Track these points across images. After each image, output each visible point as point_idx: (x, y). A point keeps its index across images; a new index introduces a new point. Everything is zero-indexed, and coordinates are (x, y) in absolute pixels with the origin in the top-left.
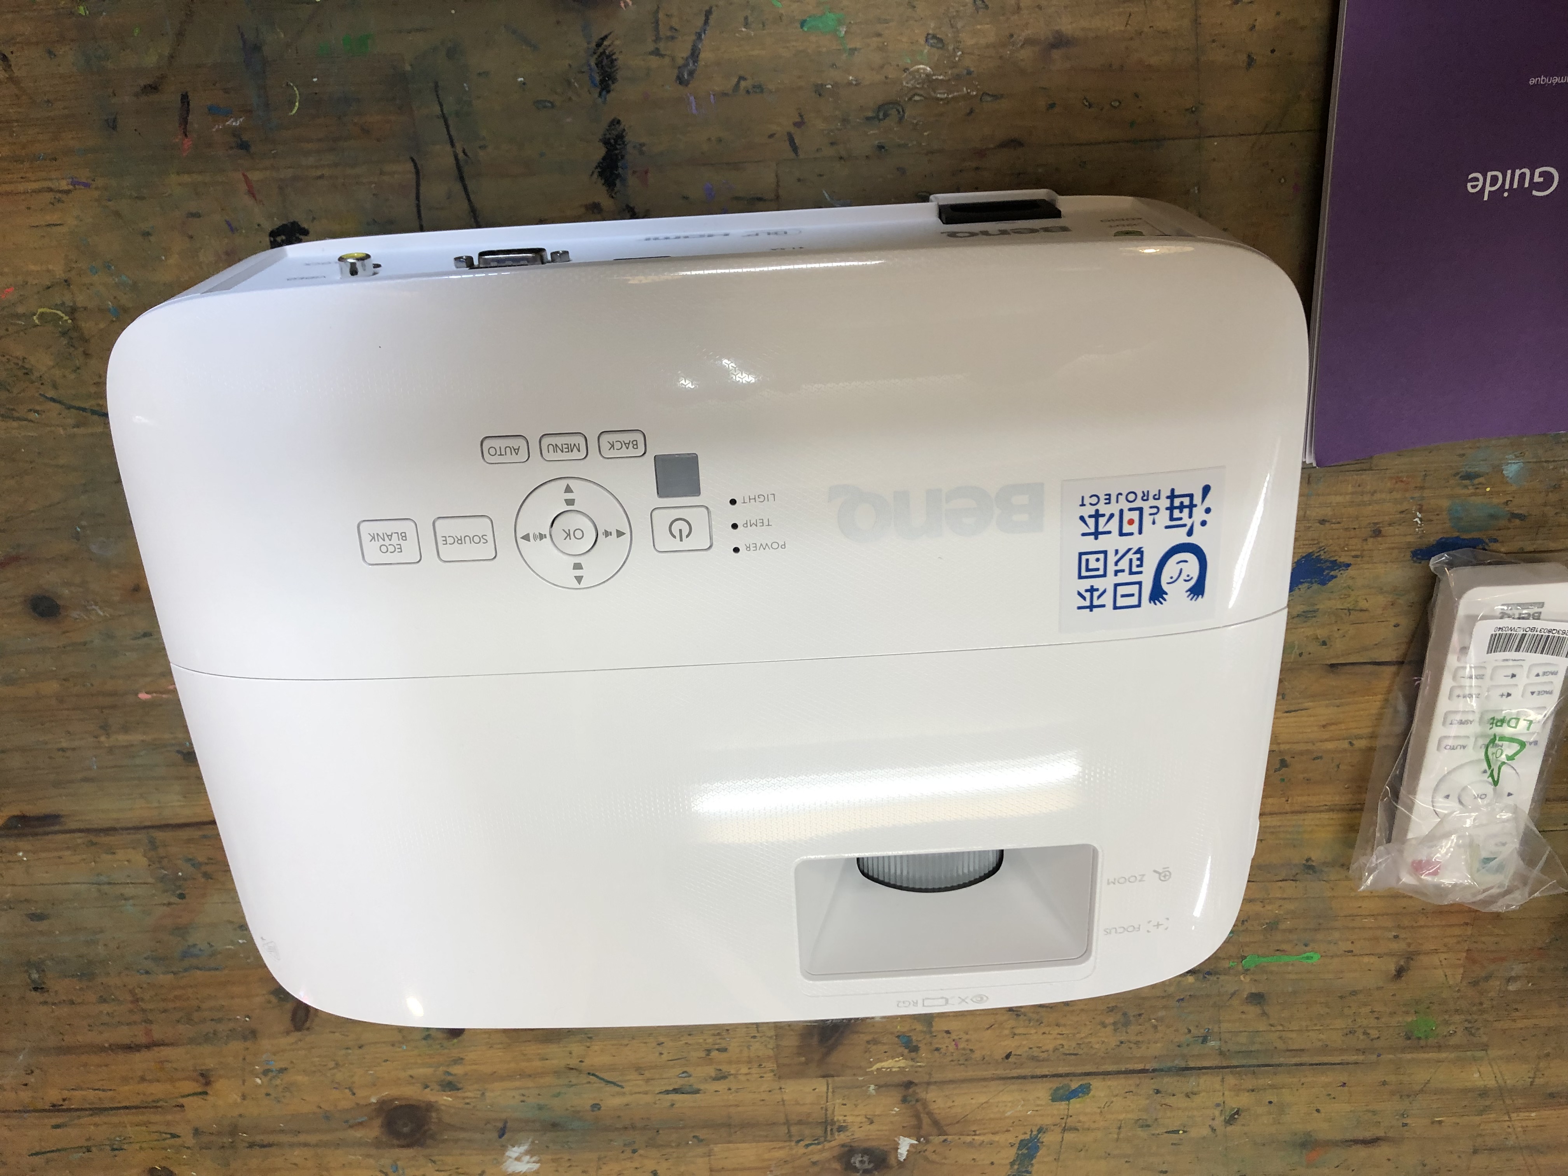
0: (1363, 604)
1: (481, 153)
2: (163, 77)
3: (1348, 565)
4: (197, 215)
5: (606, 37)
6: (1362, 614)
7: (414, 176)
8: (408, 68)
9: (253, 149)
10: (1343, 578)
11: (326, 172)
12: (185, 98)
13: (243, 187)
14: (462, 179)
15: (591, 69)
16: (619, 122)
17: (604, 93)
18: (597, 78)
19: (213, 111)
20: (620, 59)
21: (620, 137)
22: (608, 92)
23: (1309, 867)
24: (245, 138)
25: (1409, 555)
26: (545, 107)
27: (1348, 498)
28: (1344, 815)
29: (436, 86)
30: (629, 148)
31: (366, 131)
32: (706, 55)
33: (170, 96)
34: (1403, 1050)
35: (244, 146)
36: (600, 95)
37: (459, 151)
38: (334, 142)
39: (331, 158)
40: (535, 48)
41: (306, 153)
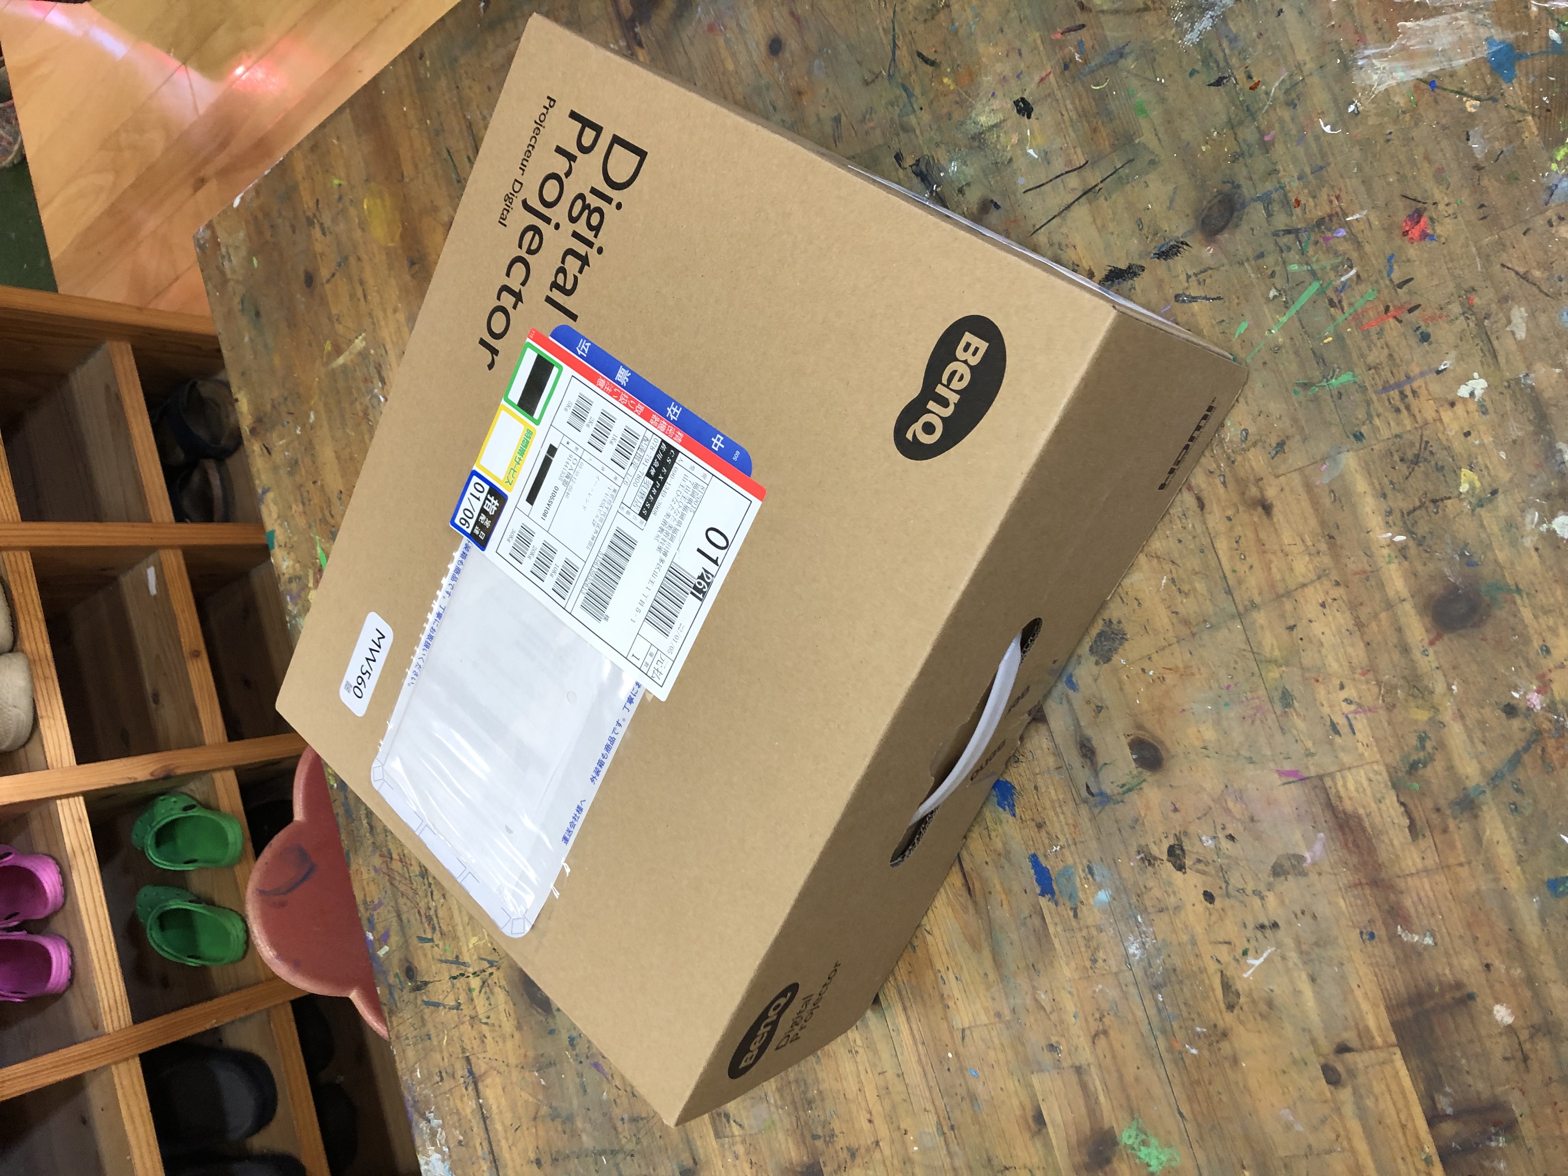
0: (994, 834)
1: (1102, 198)
2: (1090, 11)
3: (1014, 815)
4: (1020, 54)
5: (1187, 245)
7: (1078, 166)
8: (1137, 141)
9: (1066, 73)
10: (1006, 815)
11: (1066, 117)
12: (1083, 26)
13: (1044, 74)
14: (1085, 194)
15: (1167, 244)
16: (1143, 270)
17: (1157, 256)
18: (1163, 249)
19: (1080, 45)
20: (1178, 258)
21: (1135, 274)
22: (1158, 258)
24: (1071, 66)
25: (1032, 852)
26: (1139, 226)
27: (1055, 798)
29: (1132, 161)
30: (1130, 282)
31: (1095, 130)
32: (1195, 306)
33: (1081, 18)
35: (1066, 67)
36: (1155, 254)
37: (1100, 186)
38: (1083, 114)
39: (1075, 117)
40: (1169, 208)
41: (1073, 103)
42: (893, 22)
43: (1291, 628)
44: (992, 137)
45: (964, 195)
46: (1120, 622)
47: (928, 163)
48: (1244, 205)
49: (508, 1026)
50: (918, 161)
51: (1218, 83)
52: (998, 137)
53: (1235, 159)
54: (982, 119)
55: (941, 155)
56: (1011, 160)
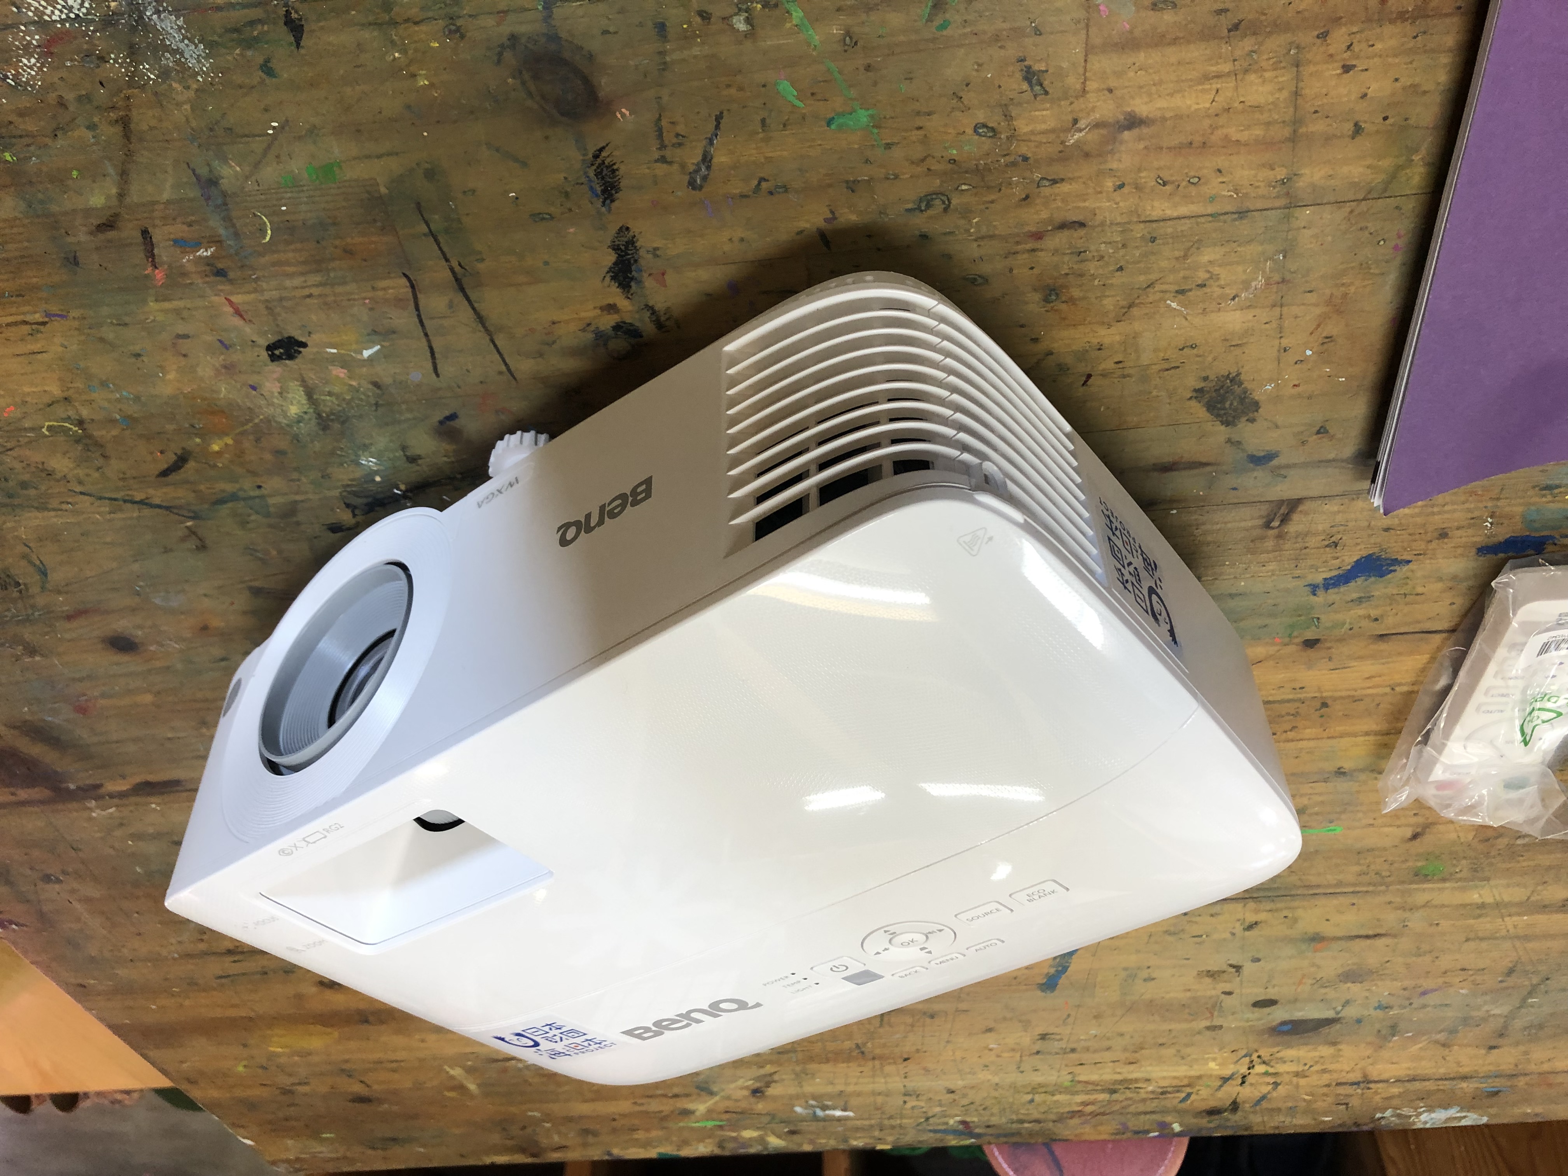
0: (1420, 590)
1: (478, 266)
2: (116, 215)
3: (1409, 562)
4: (186, 336)
5: (601, 150)
6: (1417, 597)
7: (410, 290)
8: (383, 190)
9: (231, 275)
10: (1402, 571)
11: (315, 291)
12: (145, 233)
13: (229, 309)
14: (462, 289)
15: (590, 181)
16: (628, 229)
17: (608, 202)
18: (599, 189)
19: (180, 243)
20: (623, 169)
21: (632, 242)
22: (613, 201)
23: (1340, 773)
24: (220, 266)
25: (1474, 551)
26: (543, 219)
28: (1379, 737)
29: (419, 206)
30: (642, 252)
31: (349, 252)
32: (721, 158)
33: (129, 232)
34: (1411, 883)
35: (220, 273)
36: (604, 203)
37: (455, 264)
38: (317, 264)
39: (316, 278)
40: (524, 164)
41: (291, 276)
42: (100, 498)
43: (1358, 129)
44: (329, 403)
45: (420, 457)
46: (1206, 379)
47: (355, 494)
48: (554, 38)
49: (1326, 1051)
50: (348, 506)
51: (296, 28)
52: (330, 394)
53: (456, 32)
54: (294, 410)
55: (344, 475)
56: (376, 385)
